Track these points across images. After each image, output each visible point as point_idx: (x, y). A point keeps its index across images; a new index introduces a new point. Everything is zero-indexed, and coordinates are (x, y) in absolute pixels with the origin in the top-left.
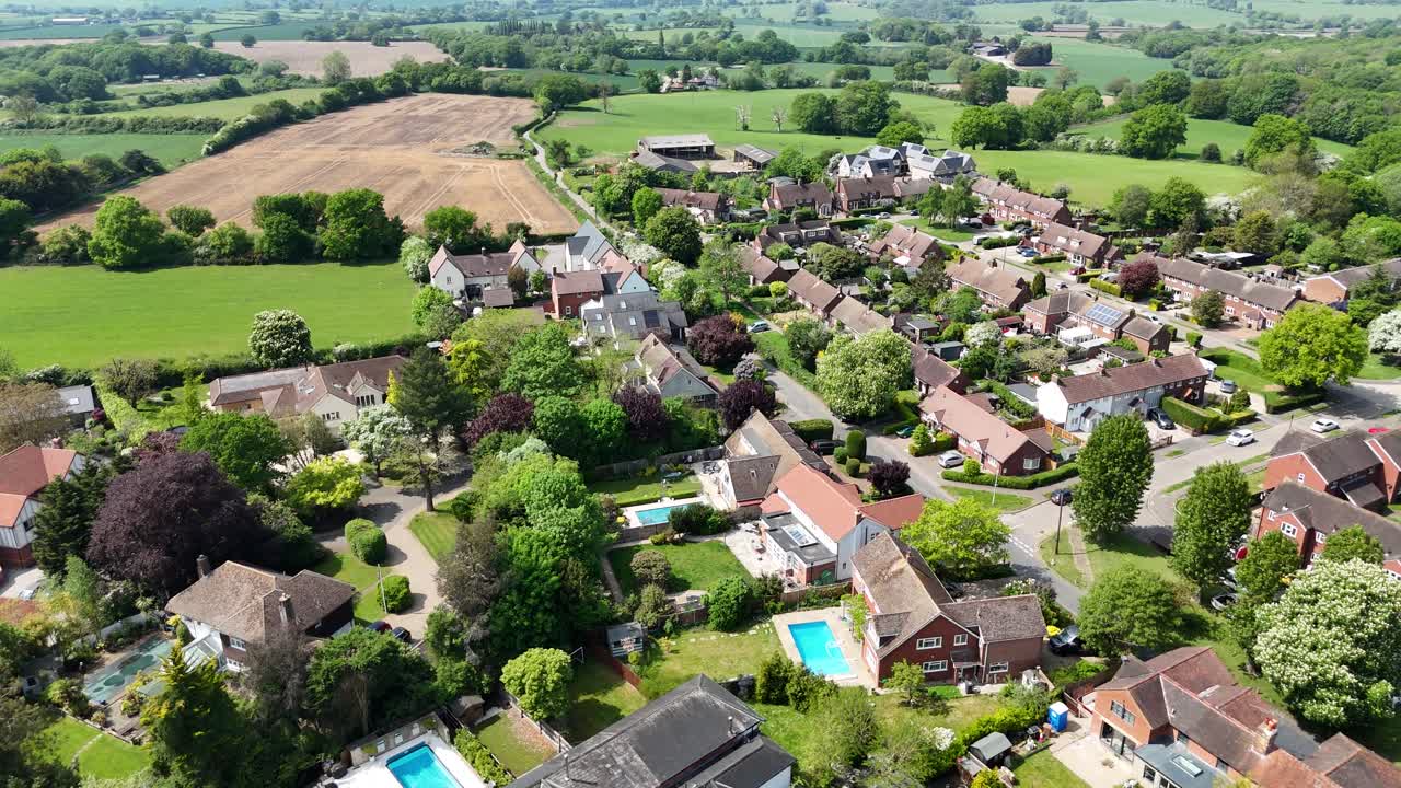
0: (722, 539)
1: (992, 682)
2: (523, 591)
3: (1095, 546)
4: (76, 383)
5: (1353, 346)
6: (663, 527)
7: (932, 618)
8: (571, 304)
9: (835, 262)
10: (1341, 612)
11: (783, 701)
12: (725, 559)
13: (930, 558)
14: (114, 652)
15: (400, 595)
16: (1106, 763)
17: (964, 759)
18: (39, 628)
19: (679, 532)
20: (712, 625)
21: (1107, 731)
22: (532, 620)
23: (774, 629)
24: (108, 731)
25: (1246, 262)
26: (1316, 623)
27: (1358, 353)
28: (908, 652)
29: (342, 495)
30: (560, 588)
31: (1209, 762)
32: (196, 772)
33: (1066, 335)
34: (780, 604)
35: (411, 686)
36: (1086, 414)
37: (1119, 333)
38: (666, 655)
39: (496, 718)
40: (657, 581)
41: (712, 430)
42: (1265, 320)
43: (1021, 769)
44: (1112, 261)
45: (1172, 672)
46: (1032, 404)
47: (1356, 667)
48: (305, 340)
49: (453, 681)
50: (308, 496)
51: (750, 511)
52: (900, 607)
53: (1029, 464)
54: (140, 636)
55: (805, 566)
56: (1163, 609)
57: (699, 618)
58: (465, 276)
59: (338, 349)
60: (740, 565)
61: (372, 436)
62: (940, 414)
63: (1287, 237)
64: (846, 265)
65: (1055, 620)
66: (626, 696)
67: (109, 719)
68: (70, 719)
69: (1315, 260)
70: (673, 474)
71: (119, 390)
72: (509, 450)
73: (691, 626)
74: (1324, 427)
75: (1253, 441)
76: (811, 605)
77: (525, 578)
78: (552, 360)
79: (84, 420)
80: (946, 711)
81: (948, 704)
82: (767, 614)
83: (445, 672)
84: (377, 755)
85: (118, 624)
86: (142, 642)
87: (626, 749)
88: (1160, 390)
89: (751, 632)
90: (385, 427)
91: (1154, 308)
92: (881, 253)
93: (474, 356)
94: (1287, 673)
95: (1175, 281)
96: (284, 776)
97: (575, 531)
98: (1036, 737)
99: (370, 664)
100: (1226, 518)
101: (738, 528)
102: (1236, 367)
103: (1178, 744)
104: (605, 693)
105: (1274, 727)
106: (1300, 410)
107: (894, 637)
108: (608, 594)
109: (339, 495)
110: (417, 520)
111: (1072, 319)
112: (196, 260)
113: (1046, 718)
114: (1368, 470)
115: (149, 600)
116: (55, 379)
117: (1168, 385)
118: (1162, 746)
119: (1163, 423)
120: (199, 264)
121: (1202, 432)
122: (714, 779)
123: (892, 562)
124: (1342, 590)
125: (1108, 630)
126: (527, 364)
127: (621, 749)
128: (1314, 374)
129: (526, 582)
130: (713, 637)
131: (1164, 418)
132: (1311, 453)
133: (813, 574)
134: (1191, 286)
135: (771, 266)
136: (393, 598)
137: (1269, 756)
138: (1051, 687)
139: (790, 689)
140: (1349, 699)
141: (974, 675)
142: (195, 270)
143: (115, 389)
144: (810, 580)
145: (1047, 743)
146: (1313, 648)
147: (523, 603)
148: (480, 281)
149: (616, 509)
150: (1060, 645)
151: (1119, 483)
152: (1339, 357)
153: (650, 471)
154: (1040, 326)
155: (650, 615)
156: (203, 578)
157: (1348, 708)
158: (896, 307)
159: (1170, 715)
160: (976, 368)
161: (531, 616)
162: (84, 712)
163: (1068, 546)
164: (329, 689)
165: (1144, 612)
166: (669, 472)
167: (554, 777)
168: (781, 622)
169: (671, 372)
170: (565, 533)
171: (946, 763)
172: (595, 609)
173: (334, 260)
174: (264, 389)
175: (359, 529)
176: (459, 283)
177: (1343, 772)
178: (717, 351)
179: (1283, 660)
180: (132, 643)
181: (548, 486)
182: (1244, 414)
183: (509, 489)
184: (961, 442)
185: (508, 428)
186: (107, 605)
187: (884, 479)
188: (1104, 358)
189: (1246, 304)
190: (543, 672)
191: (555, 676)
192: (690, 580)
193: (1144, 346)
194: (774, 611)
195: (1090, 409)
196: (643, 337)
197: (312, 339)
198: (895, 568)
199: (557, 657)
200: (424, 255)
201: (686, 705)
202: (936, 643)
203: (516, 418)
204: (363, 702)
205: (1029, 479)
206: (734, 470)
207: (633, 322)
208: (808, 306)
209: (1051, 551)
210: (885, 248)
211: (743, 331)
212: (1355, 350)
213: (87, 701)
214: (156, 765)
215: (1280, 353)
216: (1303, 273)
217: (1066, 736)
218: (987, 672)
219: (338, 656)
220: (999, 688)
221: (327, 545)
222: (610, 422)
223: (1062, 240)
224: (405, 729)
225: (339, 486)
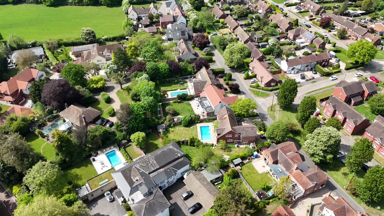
0: (189, 102)
1: (243, 145)
2: (136, 119)
3: (282, 109)
4: (39, 46)
5: (371, 53)
6: (176, 98)
7: (229, 131)
8: (165, 25)
9: (240, 13)
10: (323, 139)
11: (194, 146)
12: (189, 108)
13: (235, 113)
14: (50, 122)
15: (112, 113)
16: (264, 167)
17: (230, 163)
18: (32, 118)
19: (179, 100)
20: (182, 125)
21: (265, 159)
22: (138, 125)
23: (196, 127)
24: (48, 141)
25: (362, 14)
26: (318, 140)
27: (372, 55)
28: (224, 138)
29: (100, 85)
30: (145, 118)
31: (284, 169)
32: (64, 156)
33: (298, 41)
34: (199, 121)
35: (111, 138)
36: (292, 69)
37: (312, 42)
38: (171, 132)
39: (131, 145)
40: (171, 114)
41: (193, 71)
42: (357, 38)
43: (244, 167)
44: (321, 13)
45: (282, 149)
46: (279, 65)
47: (324, 151)
48: (94, 36)
49: (120, 137)
50: (92, 85)
51: (197, 95)
52: (224, 127)
53: (272, 84)
54: (55, 119)
55: (206, 112)
56: (284, 133)
57: (180, 123)
58: (137, 14)
59: (103, 38)
60: (192, 110)
61: (107, 70)
62: (253, 68)
63: (378, 6)
64: (243, 14)
65: (263, 130)
66: (159, 142)
67: (49, 138)
68: (40, 138)
69: (382, 15)
70: (182, 82)
71: (49, 49)
72: (139, 78)
73: (178, 125)
74: (358, 75)
75: (336, 79)
76: (207, 122)
77: (136, 116)
78: (152, 51)
79: (42, 56)
80: (231, 151)
81: (232, 149)
82: (196, 123)
83: (119, 135)
84: (104, 152)
85: (50, 116)
86: (55, 120)
87: (153, 159)
88: (315, 63)
89: (191, 128)
90: (110, 68)
91: (328, 31)
92: (255, 8)
93: (133, 48)
94: (309, 151)
95: (336, 23)
96: (84, 156)
97: (150, 103)
98: (249, 159)
99: (100, 135)
100: (308, 110)
101: (194, 99)
102: (342, 53)
103: (279, 164)
104: (155, 141)
105: (298, 165)
106: (354, 69)
107: (220, 134)
108: (160, 115)
109: (99, 85)
110: (118, 91)
111: (301, 36)
112: (69, 4)
113: (253, 155)
114: (360, 92)
115: (56, 111)
116: (34, 45)
117: (318, 61)
118: (275, 165)
119: (314, 72)
120: (70, 5)
121: (323, 76)
122: (171, 167)
123: (225, 115)
124: (325, 134)
125: (271, 136)
126: (146, 51)
127: (151, 159)
128: (359, 60)
129: (137, 117)
130: (182, 128)
131: (314, 71)
132: (344, 88)
133: (208, 114)
134: (340, 25)
135: (221, 13)
136: (110, 113)
137: (296, 171)
138: (256, 148)
139: (195, 144)
140: (321, 158)
141: (239, 143)
142: (69, 7)
143: (48, 49)
144: (207, 115)
145: (251, 161)
146: (316, 146)
147: (136, 121)
148: (142, 15)
149: (165, 92)
150: (262, 137)
151: (288, 96)
152: (367, 56)
153: (176, 81)
154: (291, 38)
155: (168, 123)
156: (67, 108)
157: (320, 160)
158: (253, 29)
159: (278, 158)
160: (269, 52)
161: (138, 124)
162: (43, 136)
163: (275, 109)
164: (92, 140)
165: (280, 133)
166: (181, 81)
167: (136, 165)
168: (199, 125)
169: (185, 52)
170: (148, 104)
171: (226, 164)
172: (154, 121)
173: (105, 5)
174: (84, 51)
175: (104, 95)
176: (136, 16)
177: (311, 176)
178: (200, 44)
179: (309, 148)
180: (53, 120)
181: (145, 90)
182: (337, 70)
183: (137, 89)
184: (257, 76)
185: (139, 70)
186: (47, 111)
187: (232, 88)
188: (306, 50)
189: (354, 32)
190: (139, 138)
191: (141, 139)
192: (180, 113)
193: (318, 46)
194: (197, 123)
195: (294, 68)
196: (180, 39)
197: (96, 35)
198: (225, 116)
199: (142, 134)
200: (127, 6)
201: (168, 149)
202: (230, 136)
203: (141, 68)
204: (100, 141)
205: (271, 88)
206: (194, 84)
207: (178, 34)
208: (229, 27)
209: (270, 110)
210: (256, 7)
211: (207, 38)
212: (372, 54)
213: (44, 134)
214: (56, 153)
215: (352, 53)
216: (378, 19)
217: (256, 159)
218: (242, 142)
219: (94, 132)
220: (244, 146)
221: (96, 97)
222: (165, 70)
223: (309, 5)
224: (110, 147)
225: (99, 83)
